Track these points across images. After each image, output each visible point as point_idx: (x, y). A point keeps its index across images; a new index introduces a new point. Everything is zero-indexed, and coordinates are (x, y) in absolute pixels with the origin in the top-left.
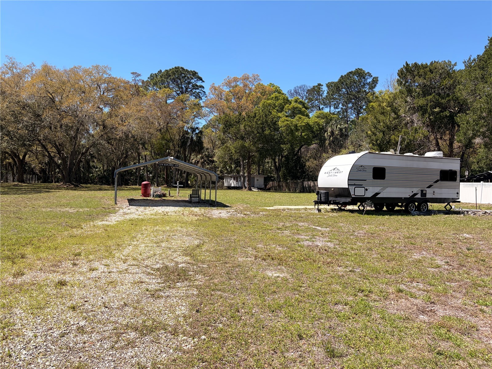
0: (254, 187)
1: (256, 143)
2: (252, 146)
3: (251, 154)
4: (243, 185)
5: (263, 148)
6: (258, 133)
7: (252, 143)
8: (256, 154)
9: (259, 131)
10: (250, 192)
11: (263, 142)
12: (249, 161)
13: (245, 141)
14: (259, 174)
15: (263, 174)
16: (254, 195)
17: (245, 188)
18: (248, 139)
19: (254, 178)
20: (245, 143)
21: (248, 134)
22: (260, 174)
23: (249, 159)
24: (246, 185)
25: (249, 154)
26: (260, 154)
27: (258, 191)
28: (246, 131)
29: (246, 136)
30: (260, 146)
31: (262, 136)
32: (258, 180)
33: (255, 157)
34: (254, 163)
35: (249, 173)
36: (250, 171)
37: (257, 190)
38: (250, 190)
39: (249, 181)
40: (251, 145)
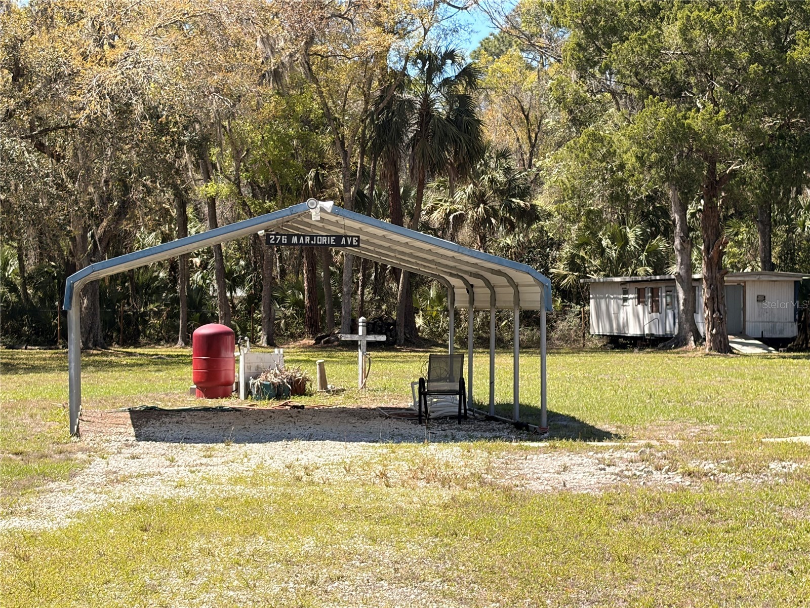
0: (742, 334)
1: (744, 109)
2: (724, 127)
3: (720, 167)
4: (686, 326)
5: (781, 134)
6: (756, 58)
7: (723, 112)
8: (747, 166)
9: (758, 49)
10: (721, 361)
11: (782, 103)
12: (710, 207)
13: (692, 105)
14: (769, 266)
15: (793, 270)
16: (742, 376)
17: (699, 339)
18: (703, 92)
19: (741, 288)
20: (692, 113)
21: (703, 68)
22: (772, 267)
23: (711, 192)
24: (703, 329)
25: (712, 171)
26: (771, 166)
27: (765, 357)
28: (694, 54)
29: (693, 80)
30: (768, 124)
31: (774, 72)
32: (761, 299)
33: (743, 182)
34: (740, 215)
35: (715, 265)
36: (721, 254)
37: (759, 351)
38: (724, 348)
39: (714, 303)
40: (719, 123)
